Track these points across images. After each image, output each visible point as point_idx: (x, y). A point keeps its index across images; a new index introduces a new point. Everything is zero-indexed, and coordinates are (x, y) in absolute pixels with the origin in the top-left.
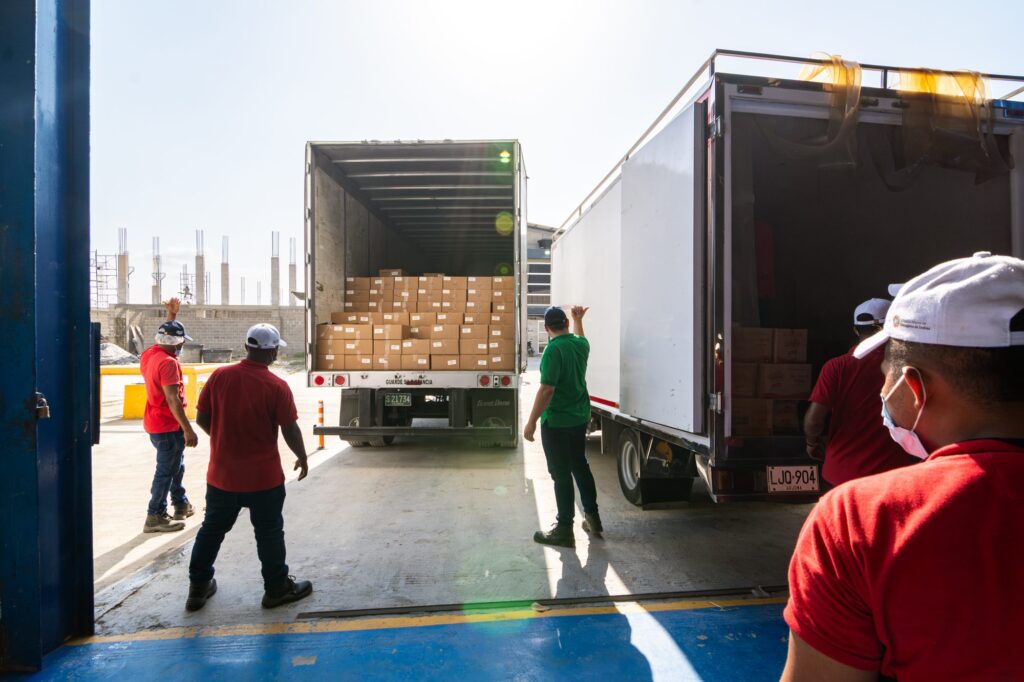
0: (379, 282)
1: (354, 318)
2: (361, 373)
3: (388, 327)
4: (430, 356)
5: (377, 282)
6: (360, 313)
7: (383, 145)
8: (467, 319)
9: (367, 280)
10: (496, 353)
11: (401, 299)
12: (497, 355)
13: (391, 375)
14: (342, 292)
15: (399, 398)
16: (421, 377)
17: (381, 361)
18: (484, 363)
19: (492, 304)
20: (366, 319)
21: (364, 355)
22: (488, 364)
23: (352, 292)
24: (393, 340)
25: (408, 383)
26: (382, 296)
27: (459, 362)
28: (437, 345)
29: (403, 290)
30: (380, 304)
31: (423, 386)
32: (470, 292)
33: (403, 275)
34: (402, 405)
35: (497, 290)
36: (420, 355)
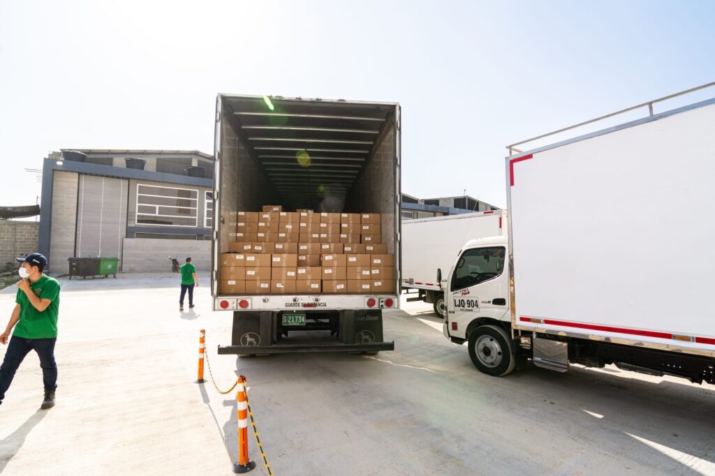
0: (266, 216)
1: (249, 247)
2: (263, 297)
3: (285, 256)
4: (322, 281)
5: (264, 216)
6: (254, 243)
7: (286, 101)
8: (346, 249)
9: (256, 214)
10: (377, 278)
11: (286, 231)
12: (378, 280)
13: (290, 299)
14: (235, 224)
15: (295, 319)
16: (317, 300)
17: (278, 285)
18: (368, 287)
19: (361, 235)
20: (260, 248)
21: (263, 281)
22: (371, 287)
23: (242, 224)
24: (289, 268)
25: (305, 305)
26: (269, 228)
27: (347, 286)
28: (328, 271)
29: (287, 223)
30: (268, 234)
31: (318, 308)
32: (343, 225)
33: (284, 210)
34: (298, 324)
35: (366, 224)
36: (313, 280)
